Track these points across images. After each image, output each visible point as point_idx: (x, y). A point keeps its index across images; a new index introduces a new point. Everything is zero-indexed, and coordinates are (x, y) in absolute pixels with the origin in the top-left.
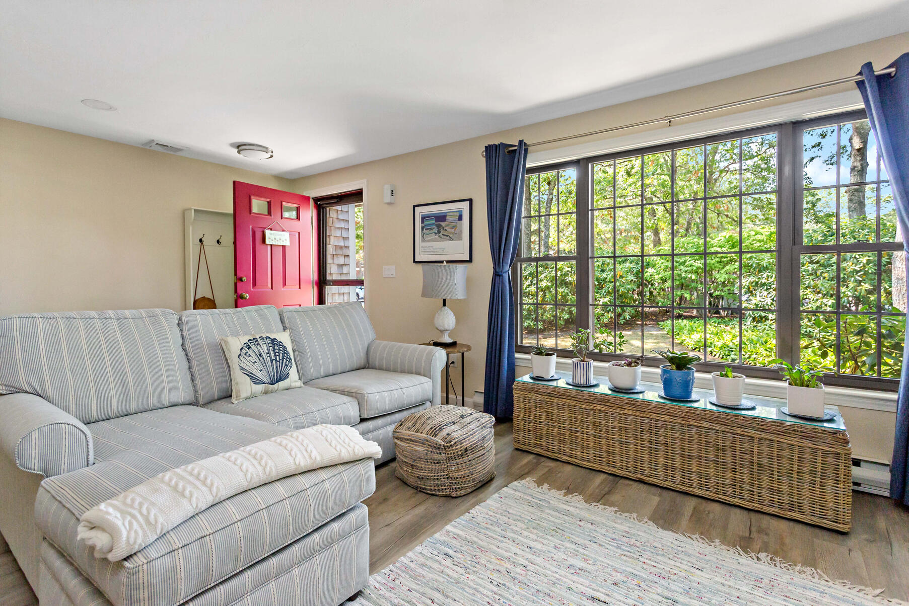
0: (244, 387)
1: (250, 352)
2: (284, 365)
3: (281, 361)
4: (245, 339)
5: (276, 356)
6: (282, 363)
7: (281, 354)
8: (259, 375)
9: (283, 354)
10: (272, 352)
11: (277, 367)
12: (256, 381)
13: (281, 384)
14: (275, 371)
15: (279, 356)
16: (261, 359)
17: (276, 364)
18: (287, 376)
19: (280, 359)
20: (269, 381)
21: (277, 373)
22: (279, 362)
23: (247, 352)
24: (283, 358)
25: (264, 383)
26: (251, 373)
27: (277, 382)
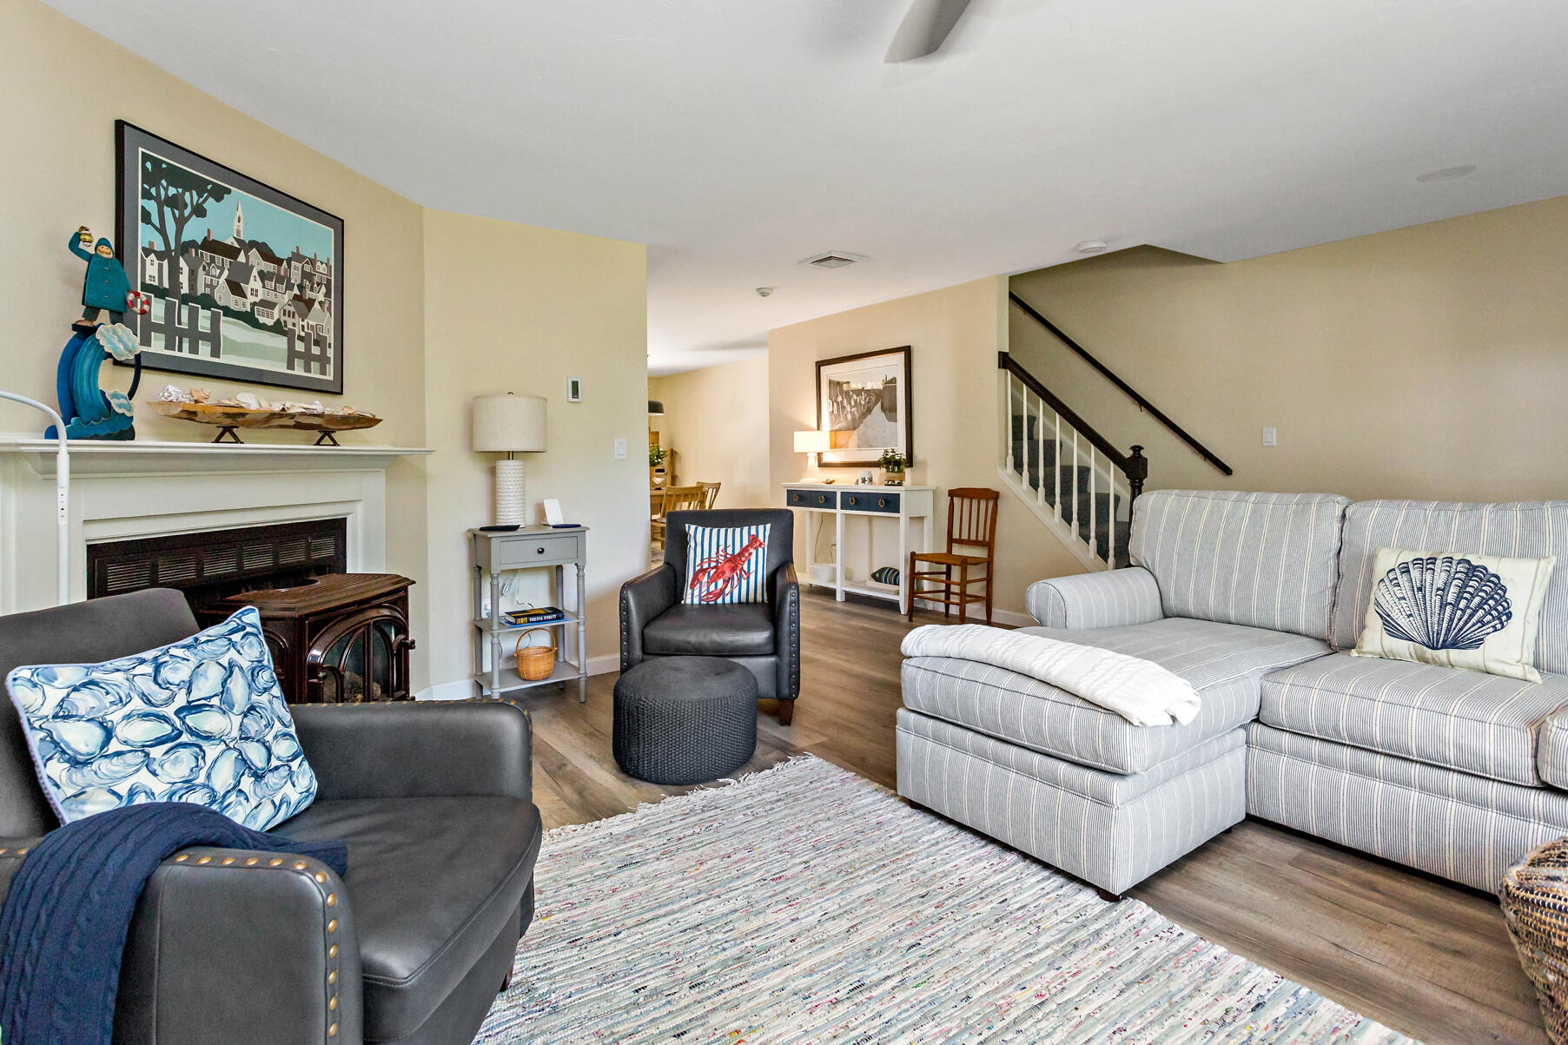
0: (1374, 638)
1: (1403, 579)
2: (1474, 620)
3: (1469, 611)
4: (1408, 557)
5: (1459, 598)
6: (1472, 616)
7: (1477, 600)
8: (1403, 622)
9: (1484, 602)
10: (1453, 589)
11: (1451, 620)
12: (1392, 628)
13: (1455, 654)
14: (1445, 625)
15: (1470, 601)
16: (1419, 595)
17: (1453, 613)
18: (1476, 643)
19: (1467, 607)
20: (1426, 640)
21: (1448, 630)
22: (1464, 611)
23: (1396, 579)
24: (1480, 606)
25: (1412, 640)
26: (1389, 616)
27: (1443, 647)
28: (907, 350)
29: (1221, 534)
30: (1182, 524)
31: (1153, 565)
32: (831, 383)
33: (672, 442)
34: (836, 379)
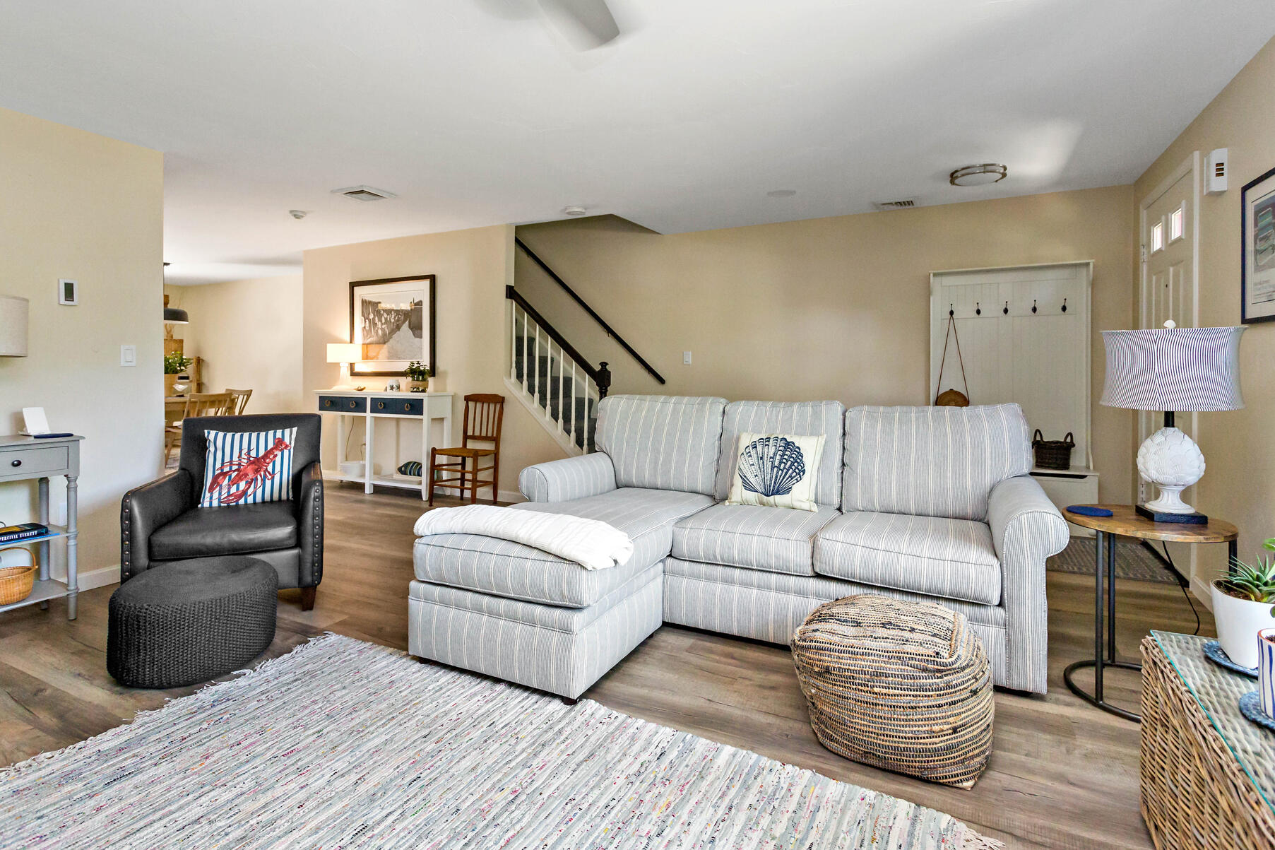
0: (738, 493)
1: (753, 452)
2: (787, 476)
3: (785, 471)
4: (756, 438)
5: (781, 462)
6: (786, 473)
7: (789, 463)
8: (752, 480)
9: (792, 464)
10: (778, 457)
11: (777, 477)
12: (748, 486)
13: (778, 498)
14: (773, 480)
15: (785, 464)
16: (761, 462)
17: (778, 472)
18: (788, 490)
19: (784, 468)
20: (763, 490)
21: (775, 483)
22: (782, 471)
23: (750, 452)
24: (790, 467)
25: (757, 491)
26: (745, 477)
27: (772, 495)
28: (432, 279)
29: (653, 425)
30: (629, 420)
31: (610, 449)
32: (364, 302)
33: (198, 349)
34: (368, 298)
